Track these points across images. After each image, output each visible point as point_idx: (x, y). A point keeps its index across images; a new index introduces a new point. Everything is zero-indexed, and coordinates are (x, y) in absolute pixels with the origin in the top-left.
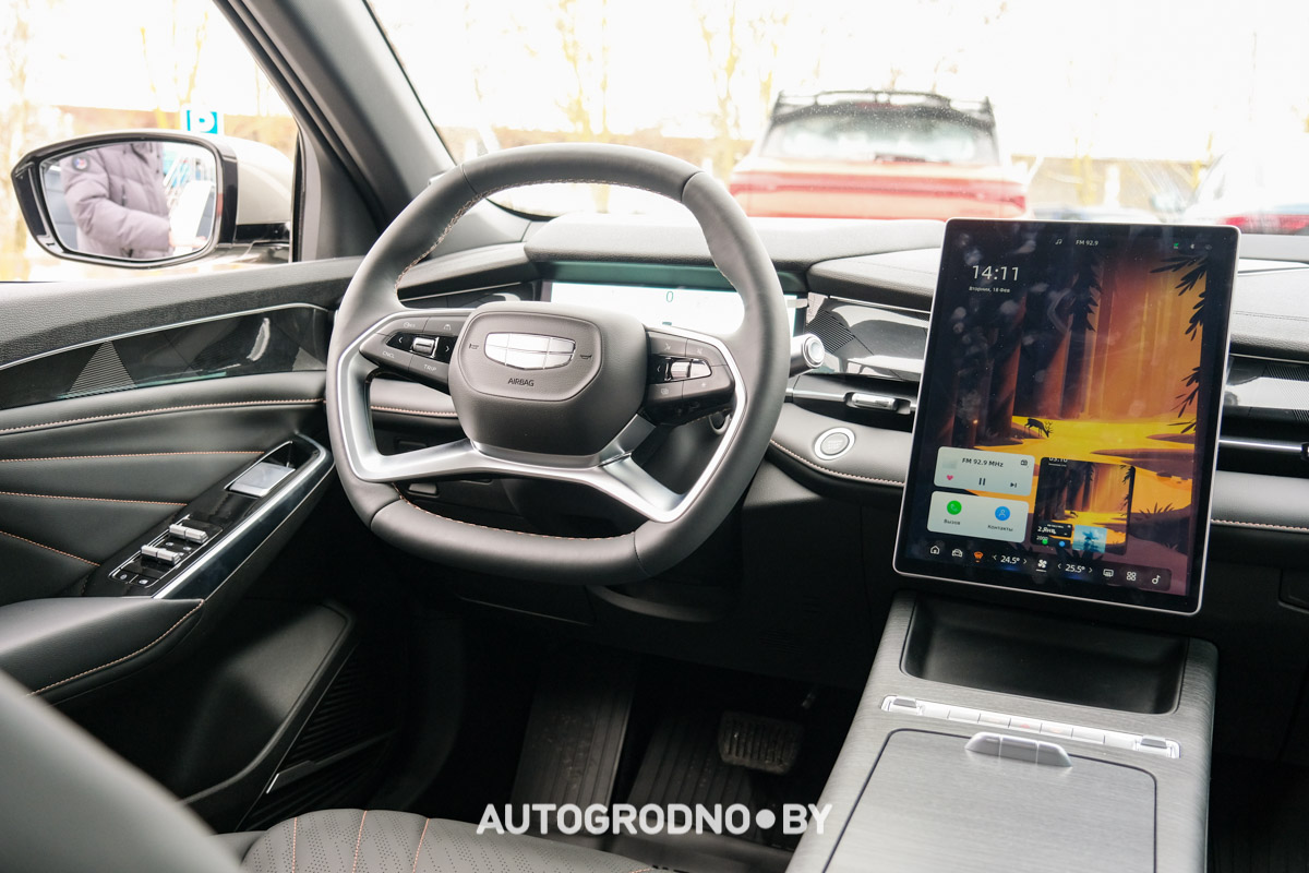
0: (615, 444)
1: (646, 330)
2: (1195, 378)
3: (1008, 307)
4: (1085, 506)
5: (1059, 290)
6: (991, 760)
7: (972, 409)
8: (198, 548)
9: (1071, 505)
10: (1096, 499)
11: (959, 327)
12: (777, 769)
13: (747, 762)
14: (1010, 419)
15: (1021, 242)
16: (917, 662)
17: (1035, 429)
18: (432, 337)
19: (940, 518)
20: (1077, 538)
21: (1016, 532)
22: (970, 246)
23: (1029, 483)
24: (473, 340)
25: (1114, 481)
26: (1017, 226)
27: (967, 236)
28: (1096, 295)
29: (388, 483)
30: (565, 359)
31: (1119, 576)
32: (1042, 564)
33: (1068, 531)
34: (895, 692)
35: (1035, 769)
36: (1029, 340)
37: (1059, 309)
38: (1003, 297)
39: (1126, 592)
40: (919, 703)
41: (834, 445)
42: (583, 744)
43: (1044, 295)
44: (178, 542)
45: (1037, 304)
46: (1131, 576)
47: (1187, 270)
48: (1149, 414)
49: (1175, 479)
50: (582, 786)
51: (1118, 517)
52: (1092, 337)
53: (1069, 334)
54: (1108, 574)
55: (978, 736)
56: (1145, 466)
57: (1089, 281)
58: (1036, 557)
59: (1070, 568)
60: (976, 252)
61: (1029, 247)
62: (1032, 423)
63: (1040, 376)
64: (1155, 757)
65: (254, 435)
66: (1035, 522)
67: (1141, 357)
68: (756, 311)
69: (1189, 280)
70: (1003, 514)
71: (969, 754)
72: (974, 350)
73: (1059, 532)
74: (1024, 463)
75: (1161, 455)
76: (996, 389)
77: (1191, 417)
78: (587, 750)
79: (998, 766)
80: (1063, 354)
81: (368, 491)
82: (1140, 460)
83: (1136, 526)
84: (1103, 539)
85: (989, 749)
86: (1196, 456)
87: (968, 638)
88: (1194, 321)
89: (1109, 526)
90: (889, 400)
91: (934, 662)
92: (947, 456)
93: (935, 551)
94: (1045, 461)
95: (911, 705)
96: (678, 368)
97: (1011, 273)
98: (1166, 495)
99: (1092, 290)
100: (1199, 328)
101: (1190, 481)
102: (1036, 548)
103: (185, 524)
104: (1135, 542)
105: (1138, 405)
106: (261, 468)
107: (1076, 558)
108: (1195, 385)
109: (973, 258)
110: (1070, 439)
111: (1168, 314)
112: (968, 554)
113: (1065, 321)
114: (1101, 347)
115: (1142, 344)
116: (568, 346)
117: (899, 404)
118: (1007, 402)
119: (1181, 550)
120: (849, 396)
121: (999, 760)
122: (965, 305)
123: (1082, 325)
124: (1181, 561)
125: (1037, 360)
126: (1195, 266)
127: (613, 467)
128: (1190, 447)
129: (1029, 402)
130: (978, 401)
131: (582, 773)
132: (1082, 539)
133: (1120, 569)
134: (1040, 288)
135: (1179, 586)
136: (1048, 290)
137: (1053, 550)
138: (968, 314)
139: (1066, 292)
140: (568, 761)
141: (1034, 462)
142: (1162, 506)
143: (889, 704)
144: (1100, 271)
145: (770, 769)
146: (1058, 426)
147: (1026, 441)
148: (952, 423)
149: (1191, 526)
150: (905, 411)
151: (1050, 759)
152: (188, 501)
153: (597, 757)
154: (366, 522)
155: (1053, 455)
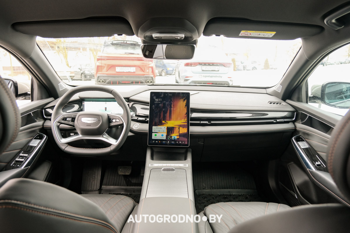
0: (105, 133)
1: (108, 114)
2: (186, 114)
3: (160, 105)
4: (173, 133)
5: (167, 102)
6: (165, 171)
7: (157, 120)
8: (27, 158)
9: (172, 133)
10: (175, 132)
11: (154, 108)
12: (128, 174)
13: (123, 174)
14: (162, 122)
15: (161, 95)
16: (152, 158)
17: (166, 123)
18: (70, 118)
19: (154, 137)
20: (173, 138)
21: (164, 138)
22: (154, 96)
23: (166, 131)
24: (79, 119)
25: (177, 129)
26: (160, 93)
27: (153, 94)
28: (172, 103)
29: (66, 143)
30: (96, 121)
31: (179, 142)
32: (168, 142)
33: (171, 137)
34: (150, 163)
35: (171, 172)
36: (164, 110)
37: (167, 105)
38: (159, 103)
39: (180, 145)
40: (154, 164)
41: (136, 126)
42: (94, 175)
43: (165, 103)
44: (22, 157)
45: (164, 104)
46: (180, 142)
47: (184, 99)
48: (181, 119)
49: (185, 128)
50: (94, 182)
51: (178, 134)
52: (172, 109)
53: (169, 109)
54: (177, 142)
55: (163, 168)
56: (181, 127)
57: (171, 101)
58: (168, 141)
59: (172, 142)
60: (155, 97)
61: (162, 96)
62: (165, 122)
63: (166, 115)
64: (185, 167)
65: (32, 135)
66: (167, 136)
67: (179, 111)
68: (125, 111)
69: (184, 100)
70: (162, 135)
71: (162, 171)
72: (156, 112)
73: (170, 137)
74: (165, 128)
75: (183, 125)
76: (160, 117)
77: (186, 120)
78: (95, 176)
79: (166, 172)
80: (168, 111)
81: (63, 145)
82: (180, 126)
83: (180, 135)
84: (176, 137)
85: (164, 170)
86: (187, 125)
87: (159, 153)
88: (185, 106)
89: (177, 136)
90: (144, 119)
91: (154, 157)
92: (154, 127)
93: (154, 142)
94: (168, 127)
95: (153, 165)
96: (114, 121)
97: (160, 100)
98: (184, 131)
99: (172, 102)
100: (186, 107)
101: (187, 128)
102: (167, 140)
103: (22, 153)
104: (181, 138)
105: (179, 118)
106: (34, 140)
107: (173, 141)
108: (186, 115)
109: (155, 98)
110: (171, 124)
111: (182, 105)
112: (158, 142)
113: (168, 107)
114: (174, 110)
115: (179, 110)
116: (96, 119)
117: (146, 119)
118: (161, 119)
119: (186, 138)
120: (138, 118)
121: (166, 171)
122: (154, 105)
123: (171, 107)
124: (186, 139)
125: (165, 113)
126: (185, 98)
127: (104, 136)
128: (186, 124)
129: (164, 119)
130: (158, 119)
131: (94, 180)
132: (174, 138)
133: (179, 141)
134: (164, 102)
135: (186, 143)
136: (166, 102)
137: (170, 140)
138: (155, 106)
139: (168, 102)
140: (91, 179)
141: (166, 127)
142: (183, 132)
143: (150, 165)
144: (172, 99)
145: (127, 174)
146: (169, 122)
147: (165, 125)
148: (154, 123)
149: (187, 134)
150: (147, 120)
151: (173, 170)
152: (22, 149)
153: (96, 177)
154: (63, 150)
155: (169, 126)
